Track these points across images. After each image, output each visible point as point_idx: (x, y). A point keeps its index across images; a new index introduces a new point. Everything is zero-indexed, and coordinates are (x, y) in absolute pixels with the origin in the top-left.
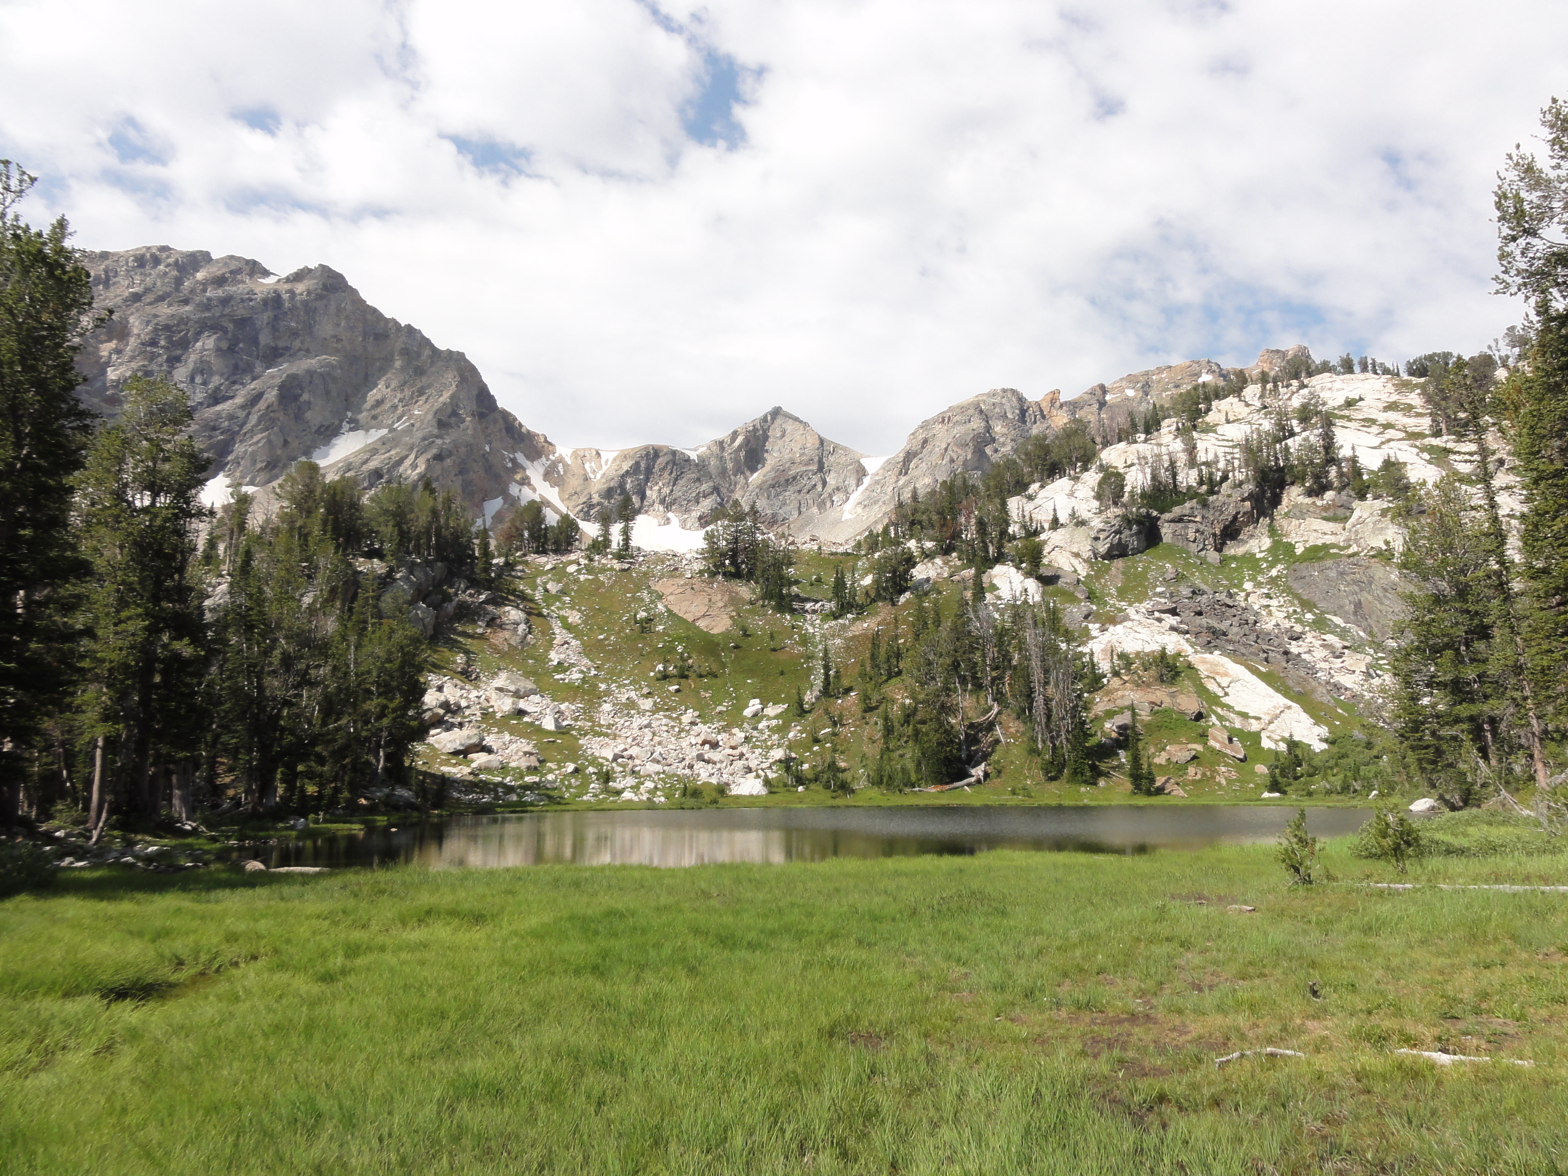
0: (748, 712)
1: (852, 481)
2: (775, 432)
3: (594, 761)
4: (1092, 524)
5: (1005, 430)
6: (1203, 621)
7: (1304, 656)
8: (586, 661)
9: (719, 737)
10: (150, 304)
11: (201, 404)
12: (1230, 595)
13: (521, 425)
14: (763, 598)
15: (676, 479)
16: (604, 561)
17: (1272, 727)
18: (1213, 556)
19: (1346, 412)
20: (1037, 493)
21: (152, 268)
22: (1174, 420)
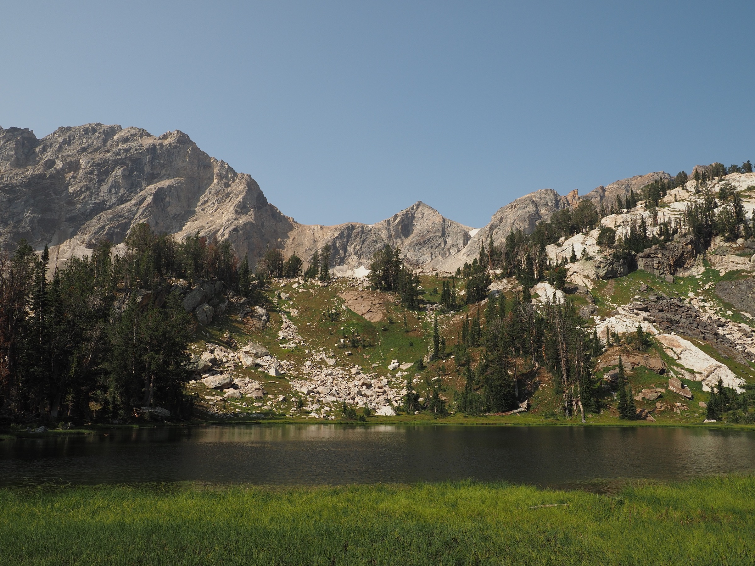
0: (390, 367)
1: (461, 242)
2: (418, 215)
3: (296, 394)
4: (596, 259)
5: (547, 212)
6: (664, 315)
7: (727, 336)
8: (299, 337)
9: (372, 382)
10: (91, 153)
11: (115, 204)
12: (680, 300)
13: (280, 213)
14: (402, 302)
15: (364, 241)
16: (313, 282)
17: (709, 378)
18: (669, 277)
19: (749, 194)
20: (563, 242)
21: (92, 135)
22: (644, 201)
